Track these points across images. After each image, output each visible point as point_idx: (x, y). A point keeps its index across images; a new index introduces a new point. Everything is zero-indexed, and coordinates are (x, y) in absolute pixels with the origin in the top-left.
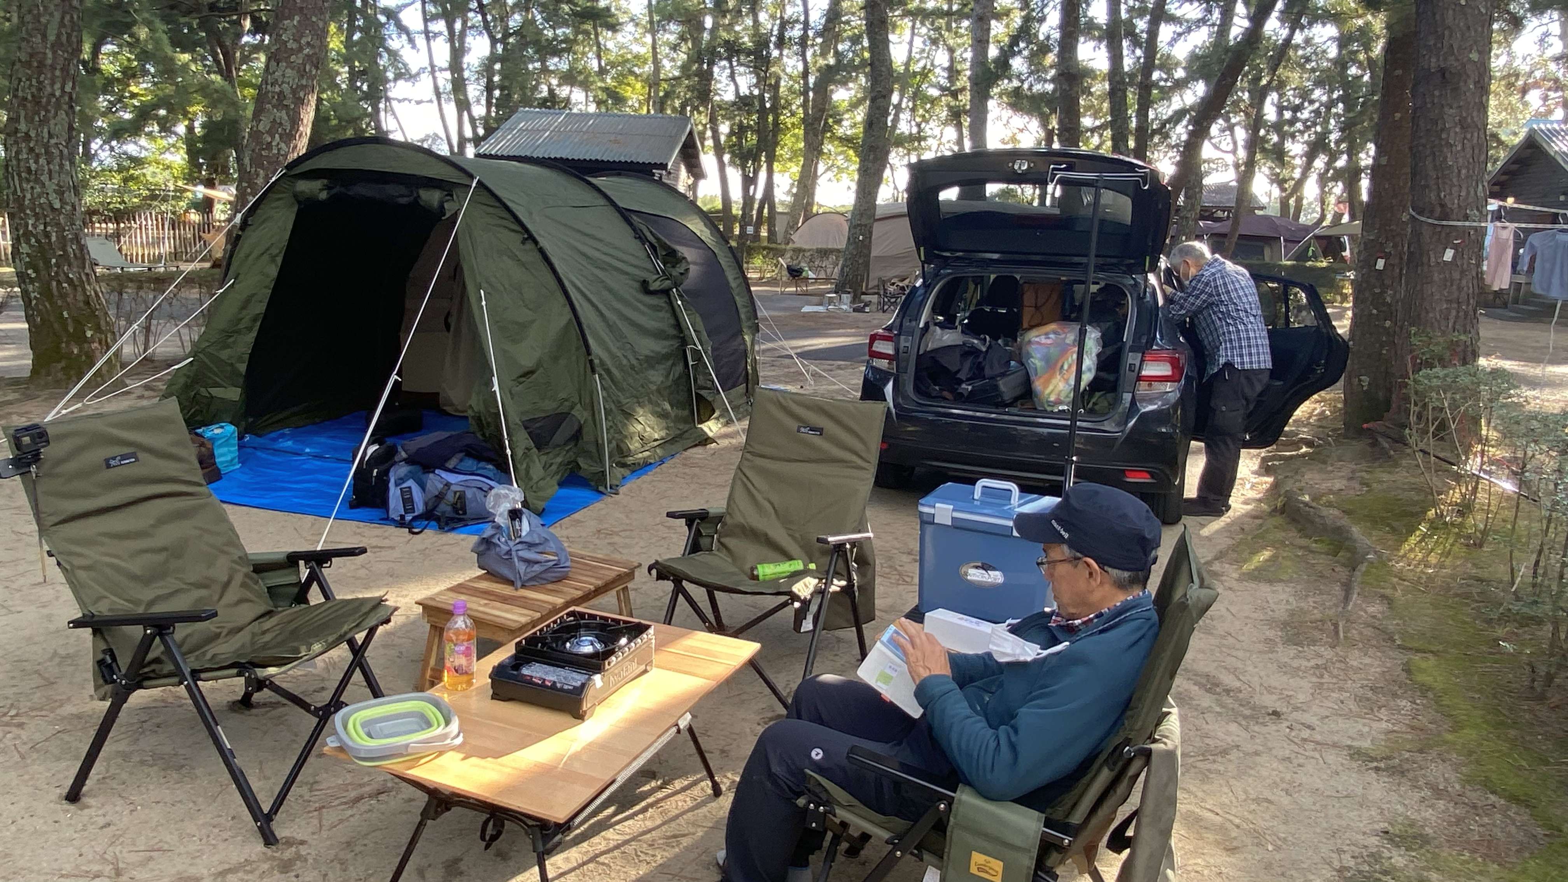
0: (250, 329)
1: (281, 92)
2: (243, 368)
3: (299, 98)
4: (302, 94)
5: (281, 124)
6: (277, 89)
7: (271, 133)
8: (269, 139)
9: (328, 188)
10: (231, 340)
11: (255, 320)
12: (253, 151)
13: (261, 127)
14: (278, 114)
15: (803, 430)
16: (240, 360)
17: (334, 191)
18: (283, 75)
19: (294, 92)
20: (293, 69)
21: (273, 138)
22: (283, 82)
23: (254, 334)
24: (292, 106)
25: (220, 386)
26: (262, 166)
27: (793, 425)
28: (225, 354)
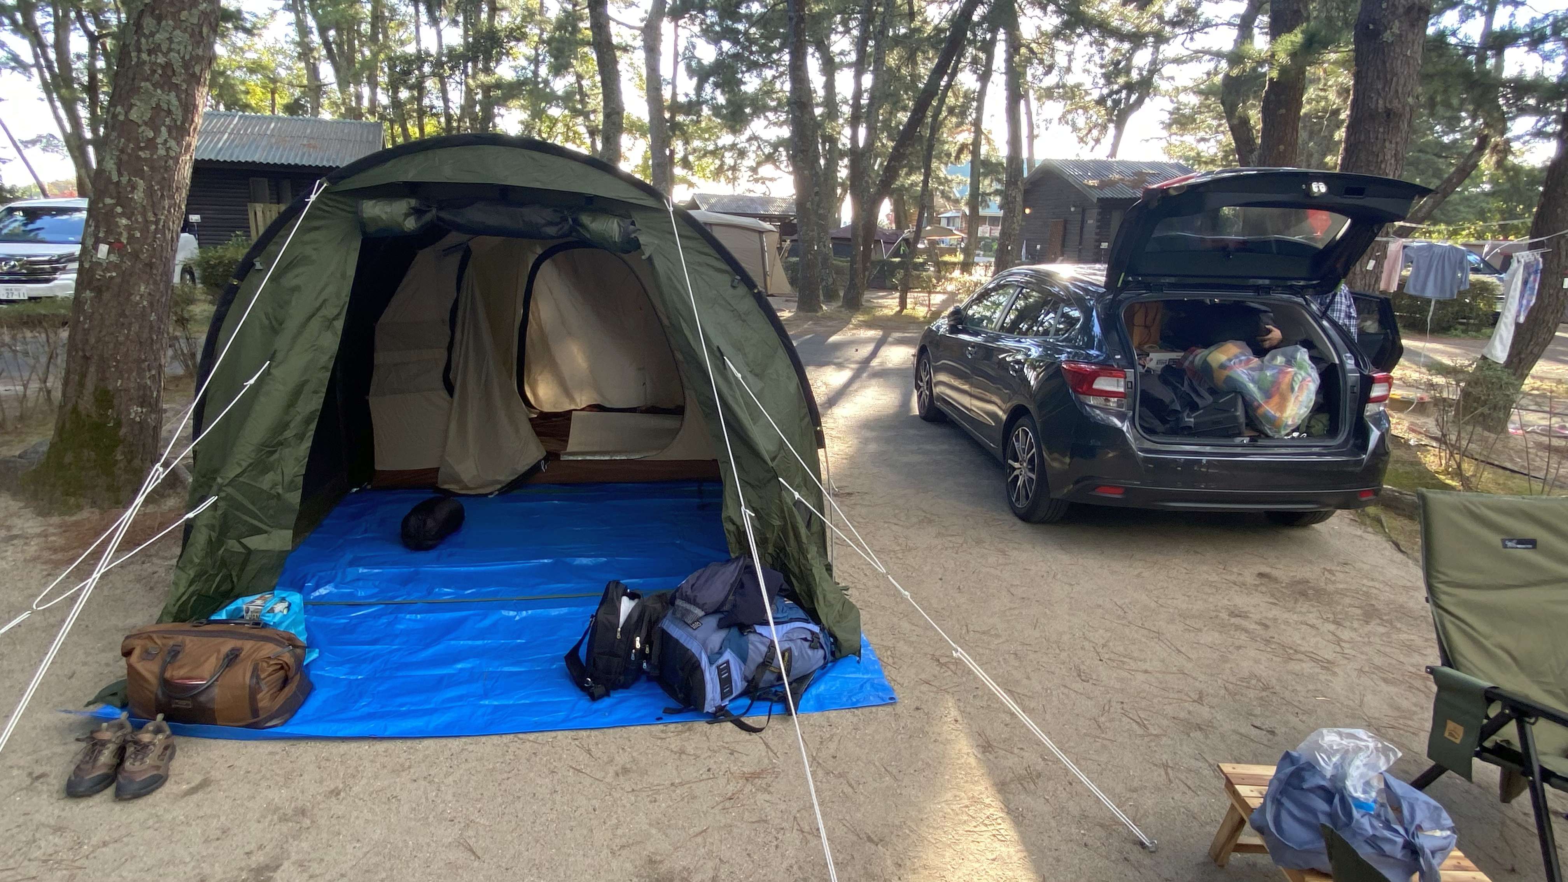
0: (300, 437)
1: (168, 65)
2: (295, 498)
3: (193, 75)
4: (197, 69)
5: (169, 112)
6: (161, 60)
7: (153, 124)
8: (151, 134)
9: (417, 212)
10: (276, 456)
11: (307, 422)
12: (122, 151)
13: (134, 115)
14: (165, 97)
15: (1509, 544)
16: (291, 487)
17: (428, 217)
18: (170, 40)
19: (186, 65)
20: (185, 31)
21: (157, 131)
22: (170, 50)
23: (307, 444)
24: (184, 87)
25: (258, 531)
26: (140, 173)
27: (1495, 539)
28: (266, 482)
